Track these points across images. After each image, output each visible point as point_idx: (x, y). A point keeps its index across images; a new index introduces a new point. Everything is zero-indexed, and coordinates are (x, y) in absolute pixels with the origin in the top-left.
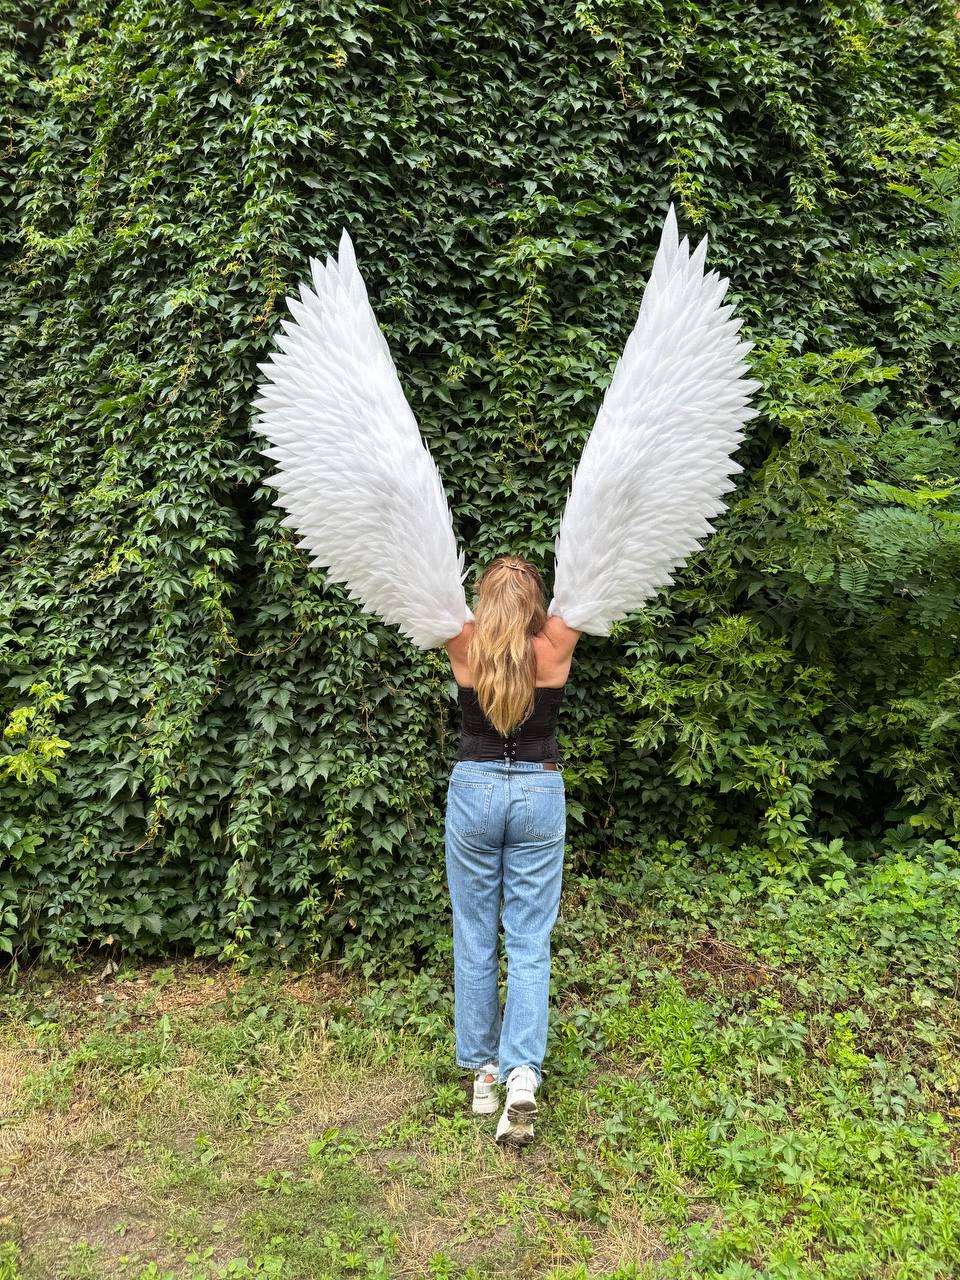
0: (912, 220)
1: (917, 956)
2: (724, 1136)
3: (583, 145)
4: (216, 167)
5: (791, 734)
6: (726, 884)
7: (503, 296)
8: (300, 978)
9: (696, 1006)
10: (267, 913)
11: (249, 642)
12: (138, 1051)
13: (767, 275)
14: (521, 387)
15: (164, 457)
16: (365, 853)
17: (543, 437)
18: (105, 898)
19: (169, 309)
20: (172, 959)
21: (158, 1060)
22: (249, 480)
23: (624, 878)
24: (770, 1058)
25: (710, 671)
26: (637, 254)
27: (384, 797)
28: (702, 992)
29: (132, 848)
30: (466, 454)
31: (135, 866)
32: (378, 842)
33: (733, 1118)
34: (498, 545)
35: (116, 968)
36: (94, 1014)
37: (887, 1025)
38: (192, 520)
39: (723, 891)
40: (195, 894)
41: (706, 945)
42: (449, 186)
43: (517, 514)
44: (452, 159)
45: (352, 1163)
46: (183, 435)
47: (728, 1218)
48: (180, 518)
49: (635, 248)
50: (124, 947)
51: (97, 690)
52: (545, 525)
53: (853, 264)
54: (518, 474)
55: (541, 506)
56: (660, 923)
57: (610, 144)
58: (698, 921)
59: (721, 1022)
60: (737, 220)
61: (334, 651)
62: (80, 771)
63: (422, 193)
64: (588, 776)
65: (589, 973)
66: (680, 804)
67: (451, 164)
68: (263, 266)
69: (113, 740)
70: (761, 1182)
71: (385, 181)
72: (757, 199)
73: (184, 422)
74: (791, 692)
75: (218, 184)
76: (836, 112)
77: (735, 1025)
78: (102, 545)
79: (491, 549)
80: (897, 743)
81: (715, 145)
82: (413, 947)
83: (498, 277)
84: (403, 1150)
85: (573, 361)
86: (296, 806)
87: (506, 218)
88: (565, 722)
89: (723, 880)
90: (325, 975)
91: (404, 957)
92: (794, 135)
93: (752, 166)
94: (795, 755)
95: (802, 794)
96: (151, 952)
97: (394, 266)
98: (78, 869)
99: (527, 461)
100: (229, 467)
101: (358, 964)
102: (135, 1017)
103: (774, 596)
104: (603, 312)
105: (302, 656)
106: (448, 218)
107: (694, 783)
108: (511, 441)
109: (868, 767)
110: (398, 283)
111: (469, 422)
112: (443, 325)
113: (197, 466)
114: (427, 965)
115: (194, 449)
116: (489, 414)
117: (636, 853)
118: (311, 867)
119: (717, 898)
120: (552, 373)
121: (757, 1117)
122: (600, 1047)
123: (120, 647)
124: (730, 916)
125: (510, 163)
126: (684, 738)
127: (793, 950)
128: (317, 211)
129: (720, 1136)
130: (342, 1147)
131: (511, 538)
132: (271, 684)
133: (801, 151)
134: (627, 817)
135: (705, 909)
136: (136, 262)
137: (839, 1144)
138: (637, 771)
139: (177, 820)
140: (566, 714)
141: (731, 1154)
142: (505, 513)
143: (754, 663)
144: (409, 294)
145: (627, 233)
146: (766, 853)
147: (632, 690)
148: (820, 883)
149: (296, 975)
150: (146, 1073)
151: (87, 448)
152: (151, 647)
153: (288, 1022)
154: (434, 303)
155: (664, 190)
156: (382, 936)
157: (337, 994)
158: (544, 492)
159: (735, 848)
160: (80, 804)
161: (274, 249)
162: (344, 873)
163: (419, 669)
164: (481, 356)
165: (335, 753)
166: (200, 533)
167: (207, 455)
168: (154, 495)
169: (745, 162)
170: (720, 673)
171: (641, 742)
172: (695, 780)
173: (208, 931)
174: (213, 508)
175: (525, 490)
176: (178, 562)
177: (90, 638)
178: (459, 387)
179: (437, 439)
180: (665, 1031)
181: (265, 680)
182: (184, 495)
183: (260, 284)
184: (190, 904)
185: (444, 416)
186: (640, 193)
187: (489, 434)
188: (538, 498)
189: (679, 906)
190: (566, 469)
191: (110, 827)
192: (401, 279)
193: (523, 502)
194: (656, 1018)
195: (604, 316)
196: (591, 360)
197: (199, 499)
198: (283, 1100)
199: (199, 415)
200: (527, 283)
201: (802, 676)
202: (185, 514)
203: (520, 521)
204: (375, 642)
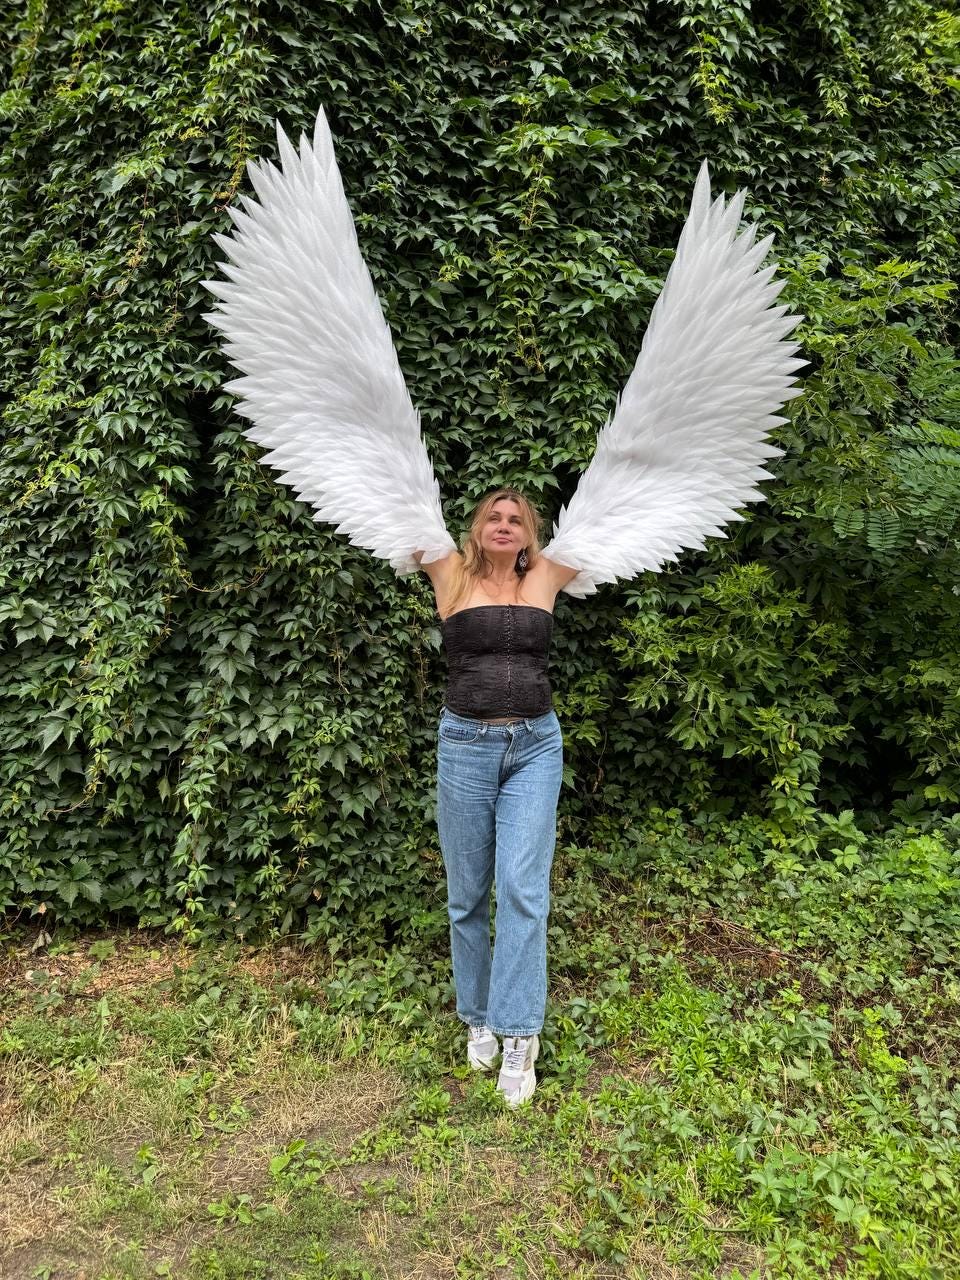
0: (938, 143)
1: (946, 943)
2: (753, 1155)
3: (597, 24)
4: (175, 21)
5: (799, 695)
6: (725, 857)
7: (504, 190)
8: (256, 953)
9: (706, 998)
10: (221, 881)
11: (205, 577)
12: (72, 1041)
13: (791, 189)
14: (522, 294)
15: (110, 359)
16: (331, 819)
17: (546, 352)
18: (38, 861)
19: (117, 184)
20: (113, 929)
21: (94, 1052)
22: (208, 387)
23: (613, 847)
24: (797, 1060)
25: (716, 626)
26: (650, 154)
27: (357, 756)
28: (708, 978)
29: (68, 807)
30: (457, 369)
31: (72, 826)
32: (347, 806)
33: (761, 1134)
34: (490, 476)
35: (49, 940)
36: (22, 993)
37: (920, 1022)
38: (141, 434)
39: (723, 863)
40: (140, 858)
42: (445, 61)
43: (513, 441)
44: (449, 30)
45: (321, 1182)
46: (131, 333)
47: (771, 1261)
48: (126, 427)
49: (649, 148)
50: (58, 917)
51: (30, 628)
52: (544, 456)
53: (880, 184)
54: (514, 395)
55: (540, 433)
56: (658, 900)
57: (627, 26)
59: (735, 1013)
60: (761, 124)
61: (303, 590)
62: (10, 719)
63: (414, 67)
64: (580, 737)
65: (582, 956)
66: (675, 769)
67: (448, 35)
68: (231, 134)
69: (47, 685)
70: (803, 1215)
71: (374, 46)
72: (783, 102)
73: (132, 317)
74: (803, 650)
75: (178, 38)
76: (870, 11)
77: (751, 1019)
78: (37, 462)
79: (482, 480)
80: (912, 707)
81: (743, 36)
82: (386, 922)
83: (499, 168)
84: (381, 1166)
85: (581, 268)
86: (256, 763)
87: (509, 102)
88: (555, 677)
89: (723, 852)
90: (285, 950)
91: (374, 932)
92: (827, 31)
93: (779, 65)
94: (804, 718)
95: (811, 761)
96: (89, 921)
97: (381, 147)
98: (6, 830)
99: (526, 381)
100: (185, 372)
101: (322, 940)
102: (70, 998)
103: (784, 545)
104: (614, 216)
105: (266, 595)
106: (443, 97)
107: (697, 747)
108: (509, 356)
109: (879, 733)
110: (386, 168)
111: (461, 333)
112: (434, 219)
113: (147, 369)
114: (401, 942)
115: (144, 350)
116: (485, 324)
117: (626, 821)
118: (271, 832)
119: (717, 872)
120: (557, 279)
121: (789, 1133)
122: (599, 1042)
123: (56, 580)
124: (734, 892)
125: (515, 39)
126: (689, 698)
127: (805, 933)
128: (295, 74)
129: (748, 1154)
130: (309, 1162)
131: (506, 468)
132: (230, 626)
133: (833, 50)
134: (616, 782)
135: (705, 884)
136: (81, 132)
137: (887, 1168)
138: (631, 733)
139: (120, 776)
140: (556, 669)
141: (767, 1181)
142: (499, 440)
143: (768, 617)
144: (397, 181)
145: (642, 130)
146: (769, 824)
147: (632, 644)
148: (831, 858)
149: (252, 949)
150: (80, 1068)
151: (21, 351)
152: (91, 580)
153: (244, 1005)
154: (425, 195)
155: (683, 84)
157: (298, 973)
158: (543, 416)
159: (730, 818)
160: (9, 756)
161: (243, 113)
162: (310, 839)
163: (398, 614)
164: (478, 256)
165: (302, 706)
166: (150, 447)
167: (160, 357)
168: (98, 402)
169: (772, 59)
170: (727, 627)
171: (641, 701)
172: (698, 744)
173: (153, 900)
174: (165, 419)
175: (523, 413)
176: (123, 481)
177: (22, 569)
178: (452, 290)
179: (425, 350)
180: (672, 1024)
181: (223, 620)
182: (132, 403)
183: (226, 156)
184: (133, 869)
185: (433, 324)
186: (657, 85)
187: (484, 347)
188: (538, 423)
189: (677, 880)
190: (571, 390)
191: (43, 783)
192: (388, 163)
193: (520, 427)
194: (662, 1009)
195: (615, 221)
196: (601, 267)
197: (150, 408)
198: (238, 1100)
199: (152, 310)
200: (533, 174)
201: (816, 633)
202: (133, 424)
203: (517, 449)
204: (350, 581)
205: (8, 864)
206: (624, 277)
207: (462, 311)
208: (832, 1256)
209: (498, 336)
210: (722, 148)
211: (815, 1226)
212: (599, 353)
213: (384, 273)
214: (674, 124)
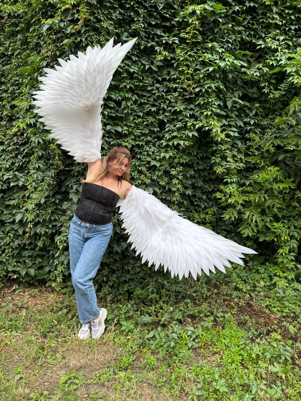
5: (291, 219)
6: (258, 278)
7: (182, 29)
13: (296, 30)
14: (187, 66)
16: (111, 252)
17: (195, 86)
18: (15, 260)
19: (45, 28)
20: (39, 285)
24: (275, 364)
25: (259, 191)
26: (240, 17)
28: (245, 324)
30: (162, 93)
31: (27, 249)
32: (116, 248)
33: (255, 394)
34: (173, 132)
35: (17, 287)
39: (257, 281)
41: (248, 303)
43: (182, 119)
45: (76, 389)
49: (239, 14)
50: (21, 280)
51: (15, 181)
52: (193, 124)
54: (184, 103)
56: (229, 293)
58: (245, 293)
59: (252, 340)
60: (285, 6)
62: (9, 212)
65: (196, 311)
69: (20, 201)
74: (293, 202)
77: (259, 344)
79: (170, 134)
82: (128, 291)
83: (180, 20)
84: (101, 386)
85: (210, 56)
88: (197, 208)
89: (257, 277)
91: (124, 294)
94: (292, 228)
95: (294, 244)
96: (32, 282)
97: (138, 14)
98: (5, 249)
99: (188, 97)
101: (105, 296)
103: (287, 162)
104: (225, 39)
107: (248, 236)
108: (181, 88)
110: (139, 21)
111: (164, 80)
112: (156, 39)
114: (132, 299)
116: (173, 77)
119: (254, 284)
120: (200, 59)
121: (267, 395)
122: (197, 346)
124: (259, 292)
126: (246, 217)
127: (286, 310)
130: (75, 381)
131: (179, 129)
132: (77, 183)
135: (249, 288)
139: (41, 234)
140: (197, 205)
142: (177, 119)
143: (279, 187)
144: (143, 26)
145: (237, 8)
146: (276, 267)
147: (225, 196)
154: (153, 31)
156: (116, 285)
158: (193, 110)
159: (262, 264)
160: (7, 224)
163: (137, 181)
164: (171, 52)
170: (263, 192)
171: (227, 217)
173: (52, 277)
175: (186, 109)
176: (41, 130)
177: (15, 162)
178: (160, 64)
179: (151, 86)
180: (226, 342)
181: (75, 181)
183: (79, 15)
184: (47, 266)
185: (155, 77)
187: (172, 85)
188: (191, 113)
189: (238, 286)
190: (204, 100)
191: (18, 234)
192: (140, 19)
193: (185, 114)
194: (223, 335)
195: (225, 40)
196: (218, 56)
200: (193, 21)
201: (299, 195)
203: (183, 122)
205: (4, 261)
206: (226, 59)
209: (178, 81)
210: (268, 15)
212: (215, 86)
213: (137, 59)
214: (250, 6)
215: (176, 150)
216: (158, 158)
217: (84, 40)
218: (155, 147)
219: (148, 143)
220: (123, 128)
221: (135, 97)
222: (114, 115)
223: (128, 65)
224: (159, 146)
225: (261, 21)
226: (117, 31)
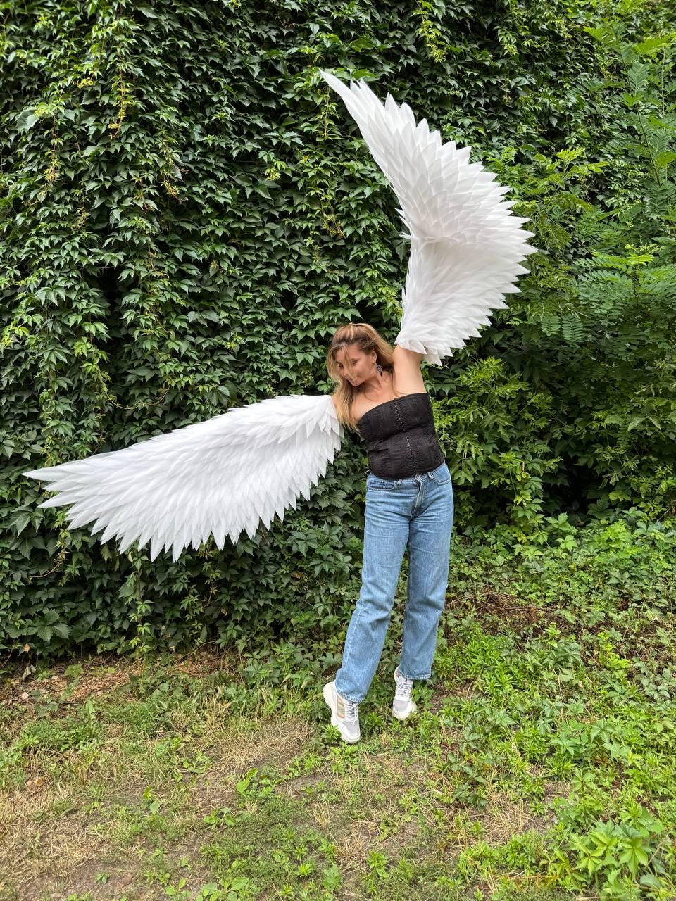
0: (572, 70)
1: (639, 587)
2: (549, 730)
5: (524, 442)
6: (489, 553)
7: (302, 114)
8: (185, 658)
9: (498, 641)
10: (153, 613)
11: (124, 399)
12: (73, 731)
13: (486, 105)
14: (322, 186)
15: (38, 249)
17: (342, 224)
18: (19, 615)
19: (31, 122)
20: (78, 658)
21: (92, 736)
22: (115, 264)
24: (564, 670)
25: (469, 402)
26: (395, 85)
28: (494, 630)
29: (38, 574)
30: (283, 240)
31: (41, 588)
32: (241, 548)
33: (552, 717)
34: (313, 313)
35: (34, 669)
36: (23, 708)
37: (633, 637)
38: (69, 301)
39: (489, 557)
40: (92, 603)
41: (489, 596)
42: (252, 25)
43: (326, 287)
45: (274, 792)
46: (53, 230)
47: (576, 789)
48: (58, 297)
49: (393, 81)
50: (39, 653)
52: (349, 295)
53: (540, 99)
54: (323, 256)
55: (345, 280)
56: (453, 585)
59: (519, 649)
60: (463, 62)
61: (195, 402)
63: (230, 28)
67: (251, 7)
68: (113, 82)
69: (14, 488)
70: (589, 760)
71: (204, 16)
72: (475, 46)
73: (53, 218)
74: (524, 413)
75: (63, 14)
77: (529, 650)
79: (307, 317)
80: (595, 443)
81: (446, 1)
82: (273, 624)
84: (310, 776)
85: (360, 166)
87: (298, 53)
89: (487, 550)
90: (204, 653)
91: (266, 632)
93: (471, 21)
94: (529, 457)
95: (537, 484)
96: (60, 653)
97: (216, 88)
99: (331, 245)
100: (96, 255)
101: (232, 642)
102: (59, 705)
103: (503, 345)
106: (253, 51)
108: (318, 229)
109: (577, 462)
110: (220, 102)
111: (284, 214)
112: (257, 137)
113: (68, 254)
114: (286, 636)
115: (64, 241)
116: (299, 208)
118: (189, 573)
119: (486, 563)
120: (346, 173)
121: (569, 713)
122: (436, 679)
123: (9, 413)
124: (500, 574)
125: (298, 8)
126: (458, 451)
128: (153, 38)
129: (546, 731)
130: (262, 782)
131: (323, 307)
132: (144, 433)
133: (504, 10)
135: (480, 571)
137: (633, 724)
139: (74, 547)
141: (563, 743)
142: (317, 288)
144: (229, 111)
145: (387, 69)
146: (514, 528)
148: (557, 545)
149: (181, 656)
150: (84, 748)
153: (187, 693)
154: (249, 120)
155: (411, 36)
157: (216, 667)
158: (345, 269)
159: (489, 527)
161: (121, 67)
162: (216, 575)
164: (289, 161)
166: (76, 310)
167: (76, 245)
168: (32, 281)
169: (467, 17)
170: (476, 402)
172: (466, 480)
173: (105, 632)
174: (85, 289)
175: (332, 268)
176: (59, 335)
178: (274, 185)
179: (260, 228)
180: (479, 661)
181: (139, 429)
182: (59, 279)
183: (111, 98)
184: (88, 613)
185: (263, 210)
186: (395, 37)
187: (300, 224)
188: (342, 274)
189: (462, 571)
190: (363, 249)
191: (18, 559)
192: (222, 98)
193: (331, 277)
194: (471, 652)
196: (373, 165)
197: (73, 282)
198: (200, 753)
199: (66, 212)
200: (323, 102)
201: (533, 400)
202: (63, 294)
203: (329, 293)
204: (227, 393)
207: (283, 200)
208: (612, 779)
209: (309, 215)
210: (440, 79)
211: (596, 765)
212: (379, 223)
213: (226, 176)
214: (408, 64)
215: (322, 346)
216: (291, 364)
217: (128, 147)
218: (282, 344)
219: (268, 337)
220: (219, 314)
221: (233, 253)
222: (198, 290)
223: (212, 190)
224: (288, 341)
225: (429, 90)
226: (183, 124)
